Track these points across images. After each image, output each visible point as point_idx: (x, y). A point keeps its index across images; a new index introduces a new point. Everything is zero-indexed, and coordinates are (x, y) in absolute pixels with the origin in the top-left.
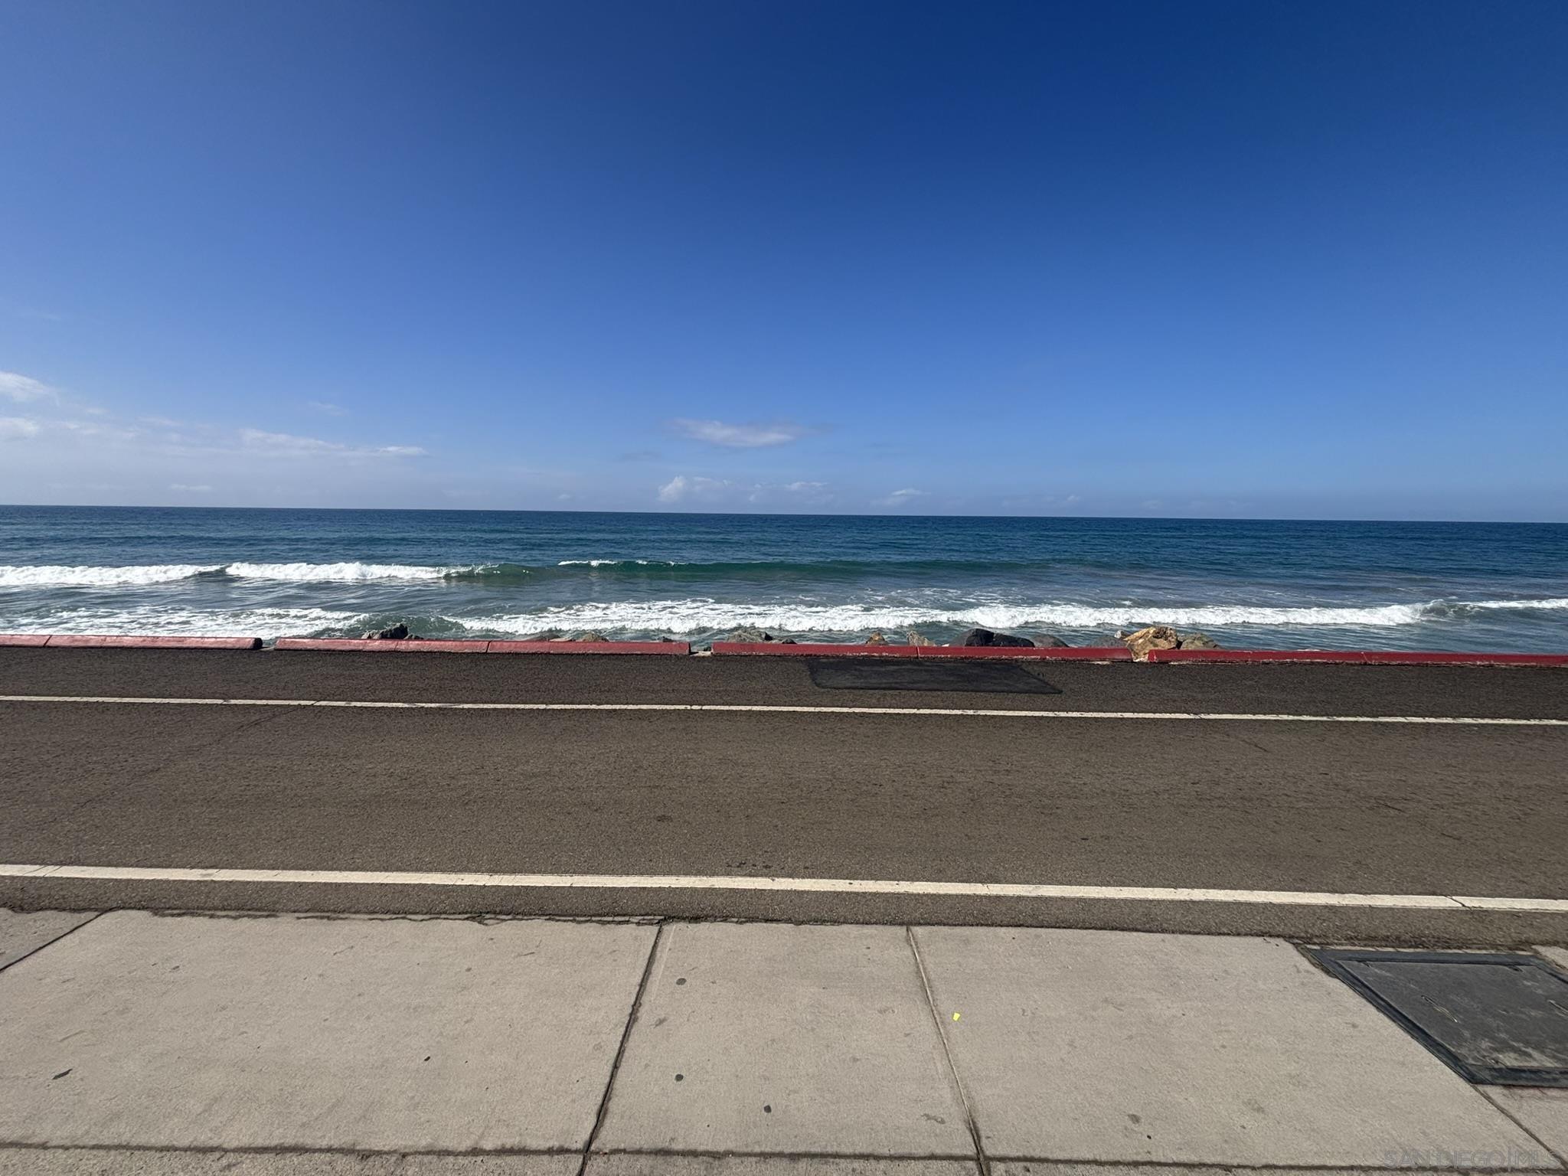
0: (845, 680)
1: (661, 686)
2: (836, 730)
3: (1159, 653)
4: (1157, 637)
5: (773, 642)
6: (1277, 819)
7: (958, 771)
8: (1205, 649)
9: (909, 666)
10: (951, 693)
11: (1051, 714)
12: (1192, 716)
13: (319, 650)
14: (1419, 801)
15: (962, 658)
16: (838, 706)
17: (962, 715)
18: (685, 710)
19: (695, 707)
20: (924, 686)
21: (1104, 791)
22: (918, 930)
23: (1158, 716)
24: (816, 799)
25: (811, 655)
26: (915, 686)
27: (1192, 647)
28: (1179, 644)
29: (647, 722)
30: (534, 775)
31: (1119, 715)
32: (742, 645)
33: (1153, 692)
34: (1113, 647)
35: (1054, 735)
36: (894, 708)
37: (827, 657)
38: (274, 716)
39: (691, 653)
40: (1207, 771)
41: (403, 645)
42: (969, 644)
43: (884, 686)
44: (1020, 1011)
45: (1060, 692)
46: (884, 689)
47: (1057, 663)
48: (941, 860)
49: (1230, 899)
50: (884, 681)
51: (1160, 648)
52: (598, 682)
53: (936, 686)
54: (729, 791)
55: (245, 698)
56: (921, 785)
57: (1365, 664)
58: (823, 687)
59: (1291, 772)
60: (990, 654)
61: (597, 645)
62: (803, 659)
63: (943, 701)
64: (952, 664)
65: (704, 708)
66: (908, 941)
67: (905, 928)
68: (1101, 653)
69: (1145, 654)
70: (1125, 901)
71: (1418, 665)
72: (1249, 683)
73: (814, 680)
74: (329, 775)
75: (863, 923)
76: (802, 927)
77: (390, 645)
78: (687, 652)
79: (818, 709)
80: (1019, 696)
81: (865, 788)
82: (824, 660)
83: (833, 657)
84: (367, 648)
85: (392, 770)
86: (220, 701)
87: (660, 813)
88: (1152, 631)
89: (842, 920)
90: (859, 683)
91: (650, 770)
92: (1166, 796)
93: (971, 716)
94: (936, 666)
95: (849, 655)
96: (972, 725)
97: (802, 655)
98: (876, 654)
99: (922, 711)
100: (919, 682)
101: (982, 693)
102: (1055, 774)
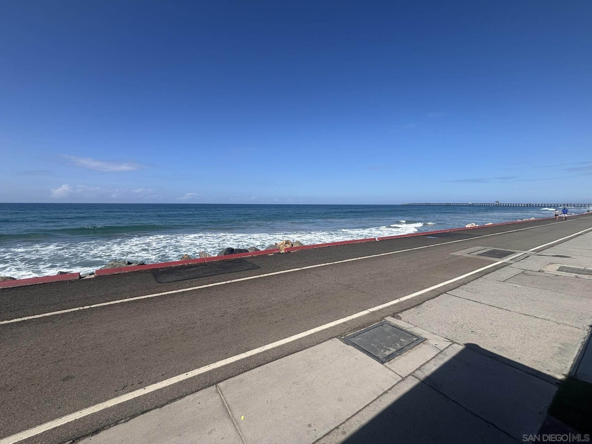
0: (172, 278)
1: (60, 299)
2: (171, 302)
3: (287, 249)
4: (286, 244)
5: (133, 265)
6: (327, 298)
7: (227, 308)
8: (299, 246)
9: (202, 267)
10: (220, 275)
11: (258, 276)
12: (300, 269)
14: (355, 284)
15: (223, 260)
16: (170, 291)
17: (226, 283)
18: (79, 310)
19: (85, 308)
20: (209, 274)
21: (279, 302)
22: (221, 385)
23: (290, 270)
24: (164, 338)
25: (154, 269)
26: (205, 275)
27: (296, 246)
28: (292, 245)
29: (50, 323)
31: (279, 273)
32: (114, 269)
33: (288, 263)
34: (273, 249)
35: (260, 284)
36: (197, 286)
37: (162, 268)
39: (80, 277)
40: (307, 287)
42: (225, 254)
43: (191, 277)
44: (266, 402)
45: (260, 268)
46: (192, 279)
47: (257, 257)
48: (226, 349)
49: (321, 329)
50: (192, 275)
51: (287, 247)
53: (214, 273)
54: (112, 348)
56: (213, 318)
57: (337, 245)
58: (162, 283)
59: (327, 282)
60: (234, 257)
62: (149, 271)
63: (217, 279)
64: (219, 263)
65: (92, 306)
66: (217, 391)
67: (215, 385)
68: (270, 251)
69: (283, 250)
70: (292, 342)
71: (347, 244)
72: (312, 255)
73: (157, 280)
75: (195, 392)
76: (164, 407)
78: (78, 278)
79: (160, 294)
80: (246, 272)
81: (188, 326)
82: (161, 270)
83: (165, 268)
87: (65, 375)
88: (284, 242)
89: (185, 394)
90: (179, 278)
92: (298, 298)
93: (230, 283)
94: (213, 265)
95: (173, 266)
96: (230, 287)
97: (149, 270)
98: (186, 264)
99: (210, 285)
100: (206, 273)
101: (232, 273)
102: (263, 299)
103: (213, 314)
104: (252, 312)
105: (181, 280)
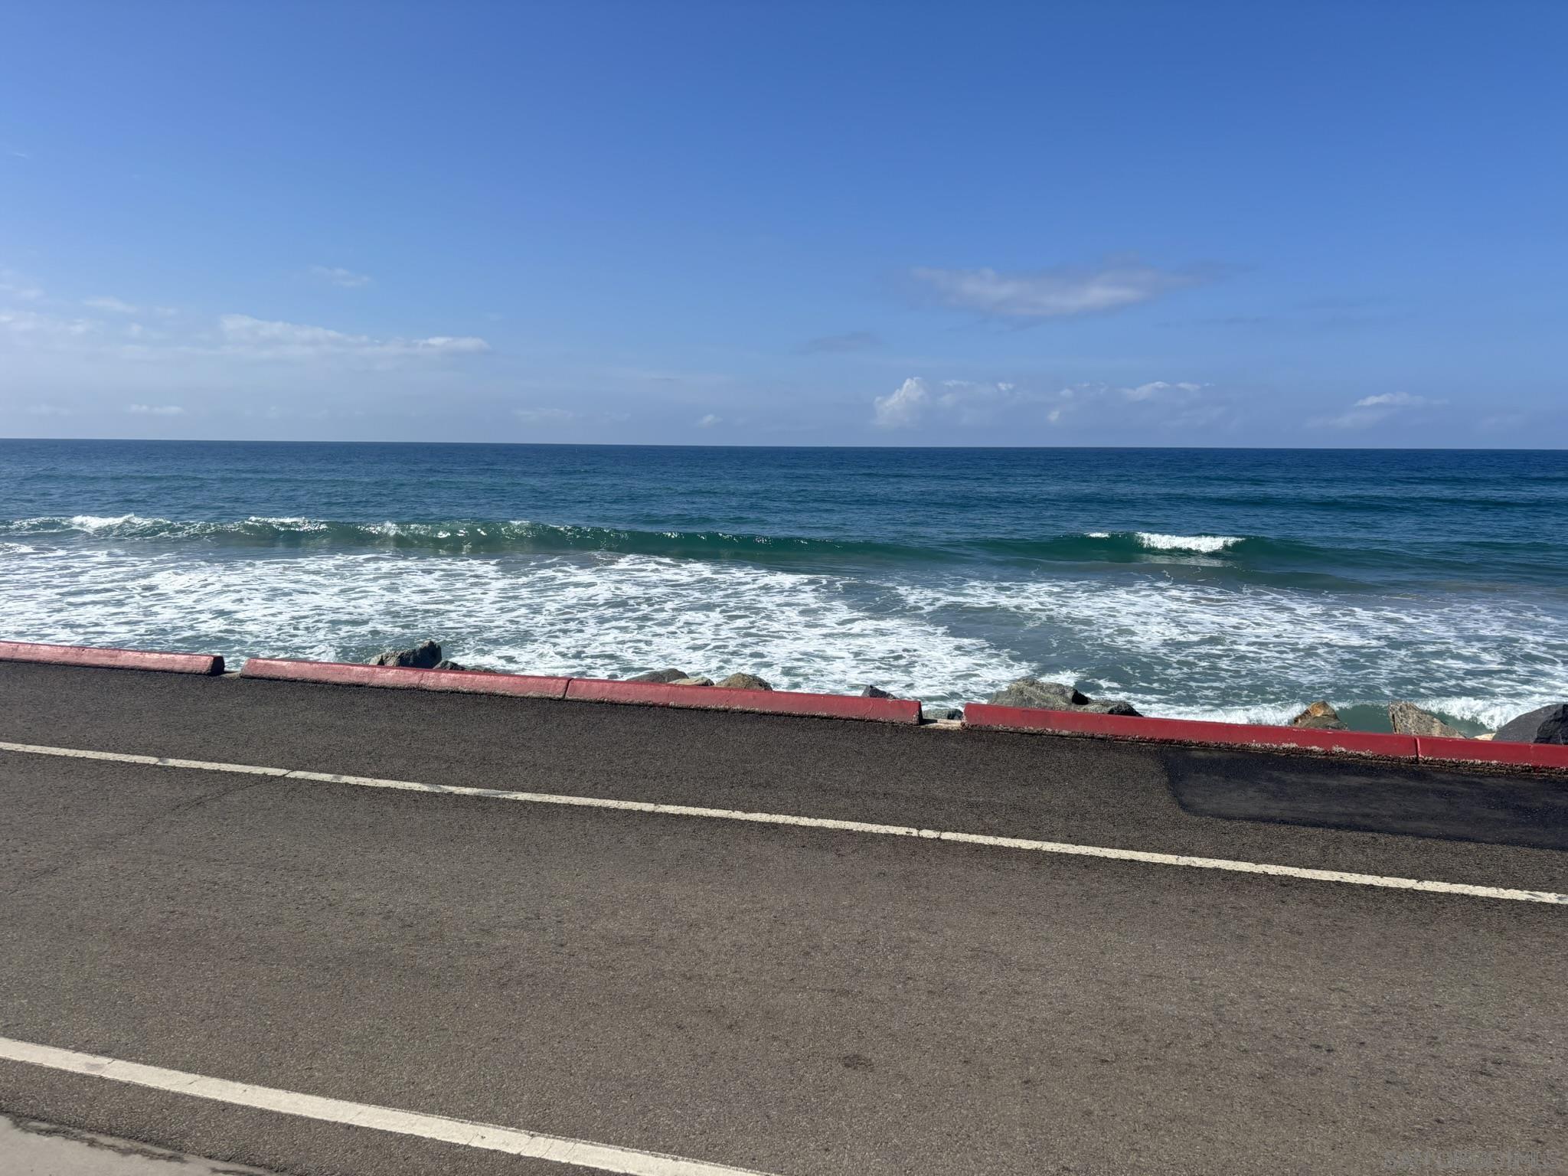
0: (1246, 799)
1: (862, 782)
2: (1226, 909)
5: (1090, 708)
9: (1398, 780)
13: (304, 681)
15: (1525, 770)
16: (1228, 858)
17: (1528, 901)
18: (907, 838)
19: (927, 833)
20: (1432, 827)
25: (1171, 742)
26: (1412, 825)
29: (833, 855)
30: (625, 942)
32: (1025, 711)
36: (1361, 872)
37: (1205, 747)
38: (227, 791)
39: (922, 721)
41: (430, 679)
42: (1545, 738)
43: (1335, 820)
46: (1337, 827)
50: (1341, 809)
52: (748, 767)
53: (1465, 830)
55: (189, 756)
56: (1430, 1062)
58: (1196, 814)
61: (751, 695)
62: (1151, 747)
63: (1480, 867)
64: (1502, 782)
65: (947, 836)
73: (1176, 795)
74: (293, 906)
77: (411, 677)
78: (914, 719)
79: (1184, 861)
81: (1292, 1052)
82: (1201, 754)
83: (1218, 748)
84: (376, 682)
85: (391, 906)
86: (153, 760)
87: (850, 1049)
90: (1275, 809)
91: (834, 955)
93: (1554, 906)
94: (1464, 783)
95: (1255, 744)
96: (1554, 928)
97: (1149, 741)
98: (1315, 748)
99: (1429, 886)
100: (1419, 817)
103: (1433, 1041)
105: (1284, 822)
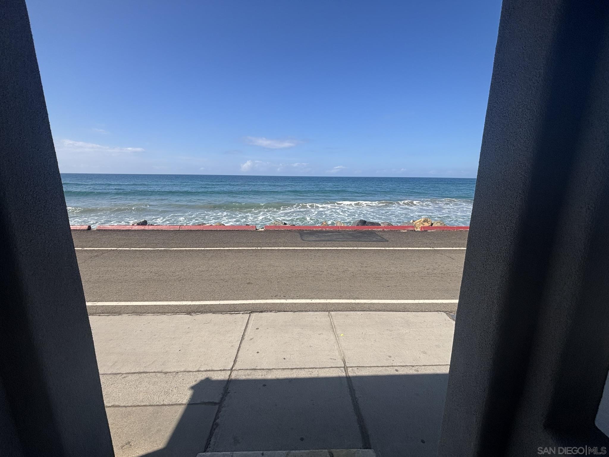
0: (313, 238)
1: (246, 241)
2: (309, 255)
3: (424, 227)
4: (424, 222)
5: (287, 225)
6: (451, 280)
7: (349, 267)
8: (441, 226)
9: (336, 233)
10: (350, 242)
11: (383, 248)
12: (431, 249)
13: (114, 230)
15: (355, 230)
16: (310, 247)
17: (353, 249)
18: (255, 249)
19: (259, 248)
20: (340, 240)
21: (397, 272)
22: (332, 313)
23: (420, 248)
24: (301, 276)
25: (301, 230)
26: (338, 240)
27: (436, 225)
28: (432, 224)
29: (242, 253)
30: (203, 271)
31: (406, 248)
32: (276, 226)
33: (420, 241)
34: (409, 226)
35: (383, 255)
36: (329, 247)
37: (306, 230)
38: (103, 253)
39: (256, 230)
40: (432, 266)
41: (146, 228)
42: (358, 225)
43: (326, 240)
44: (361, 333)
45: (388, 241)
46: (327, 241)
47: (388, 231)
48: (341, 293)
49: (431, 302)
50: (327, 238)
51: (425, 226)
52: (223, 240)
53: (345, 240)
54: (271, 274)
55: (90, 247)
56: (337, 271)
58: (305, 241)
59: (459, 265)
60: (365, 228)
61: (221, 227)
62: (298, 231)
63: (346, 245)
64: (351, 232)
65: (262, 248)
66: (329, 316)
67: (328, 312)
68: (403, 228)
69: (419, 228)
70: (398, 304)
72: (453, 237)
73: (301, 238)
75: (315, 311)
76: (296, 313)
77: (142, 227)
78: (255, 229)
79: (303, 248)
80: (373, 243)
81: (318, 273)
83: (309, 230)
84: (133, 229)
85: (151, 270)
86: (80, 249)
87: (248, 282)
88: (422, 220)
89: (308, 311)
90: (317, 239)
91: (244, 268)
92: (417, 273)
93: (356, 249)
94: (345, 233)
95: (315, 229)
96: (356, 252)
97: (297, 230)
98: (324, 229)
99: (339, 248)
100: (339, 238)
101: (360, 242)
102: (382, 267)
103: (337, 269)
104: (369, 274)
105: (318, 241)
